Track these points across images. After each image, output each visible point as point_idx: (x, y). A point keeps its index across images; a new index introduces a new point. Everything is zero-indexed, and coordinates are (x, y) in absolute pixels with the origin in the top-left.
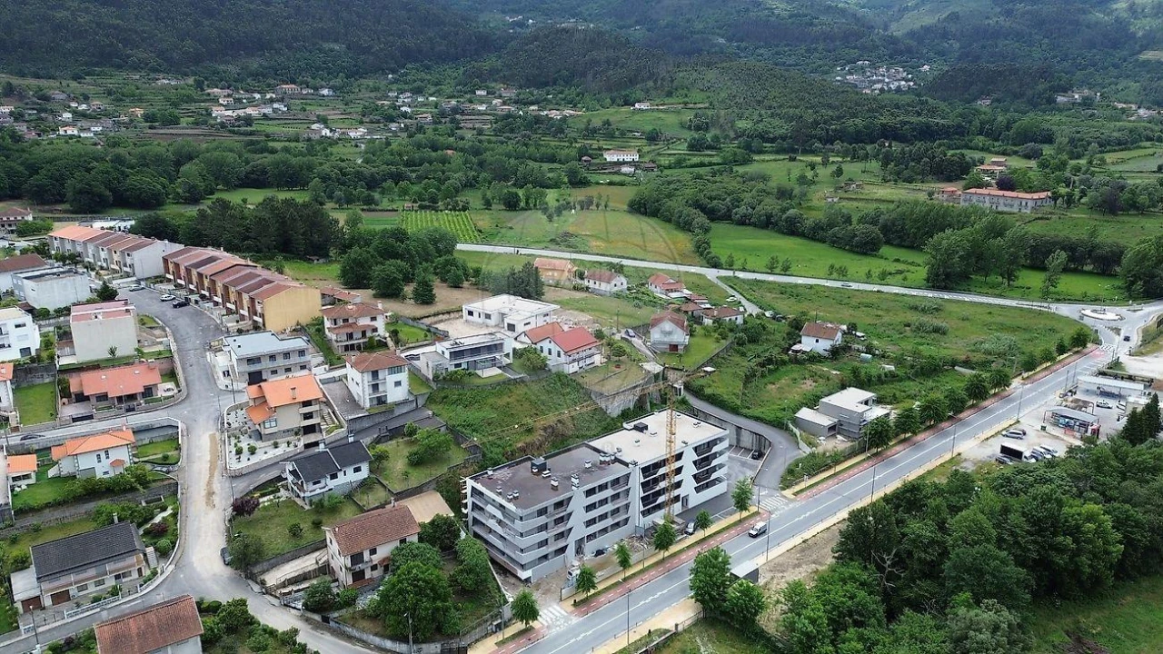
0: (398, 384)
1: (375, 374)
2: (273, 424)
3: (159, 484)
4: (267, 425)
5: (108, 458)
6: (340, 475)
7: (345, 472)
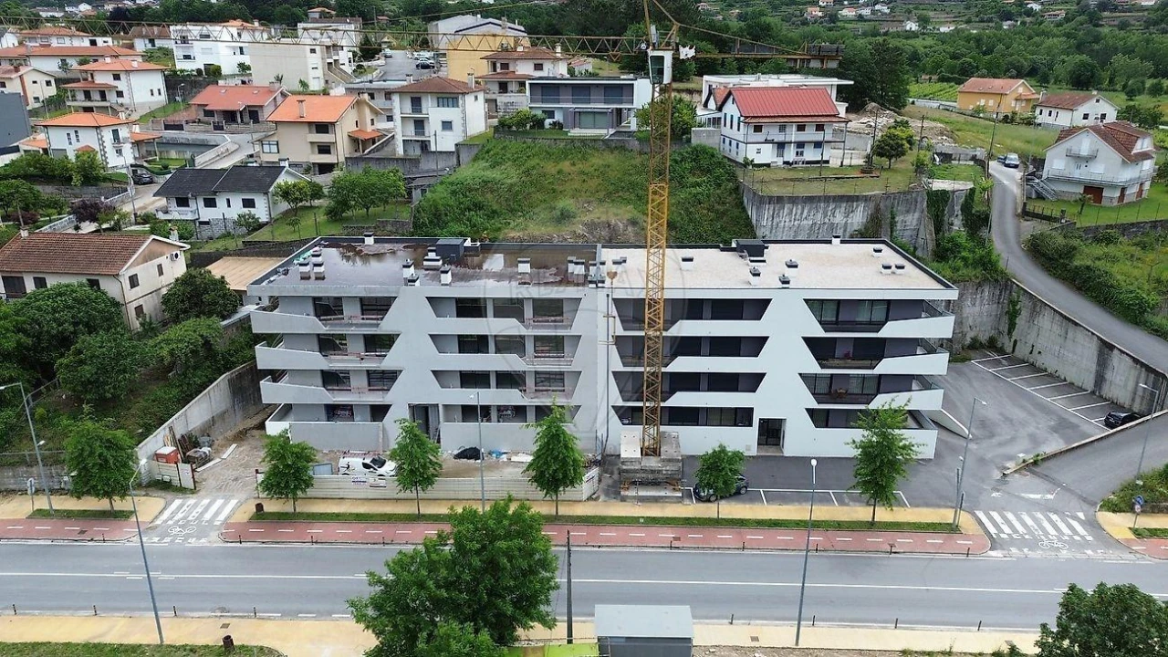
0: (447, 125)
1: (416, 103)
2: (274, 149)
3: (110, 185)
4: (266, 148)
5: (78, 140)
6: (221, 202)
7: (228, 201)
